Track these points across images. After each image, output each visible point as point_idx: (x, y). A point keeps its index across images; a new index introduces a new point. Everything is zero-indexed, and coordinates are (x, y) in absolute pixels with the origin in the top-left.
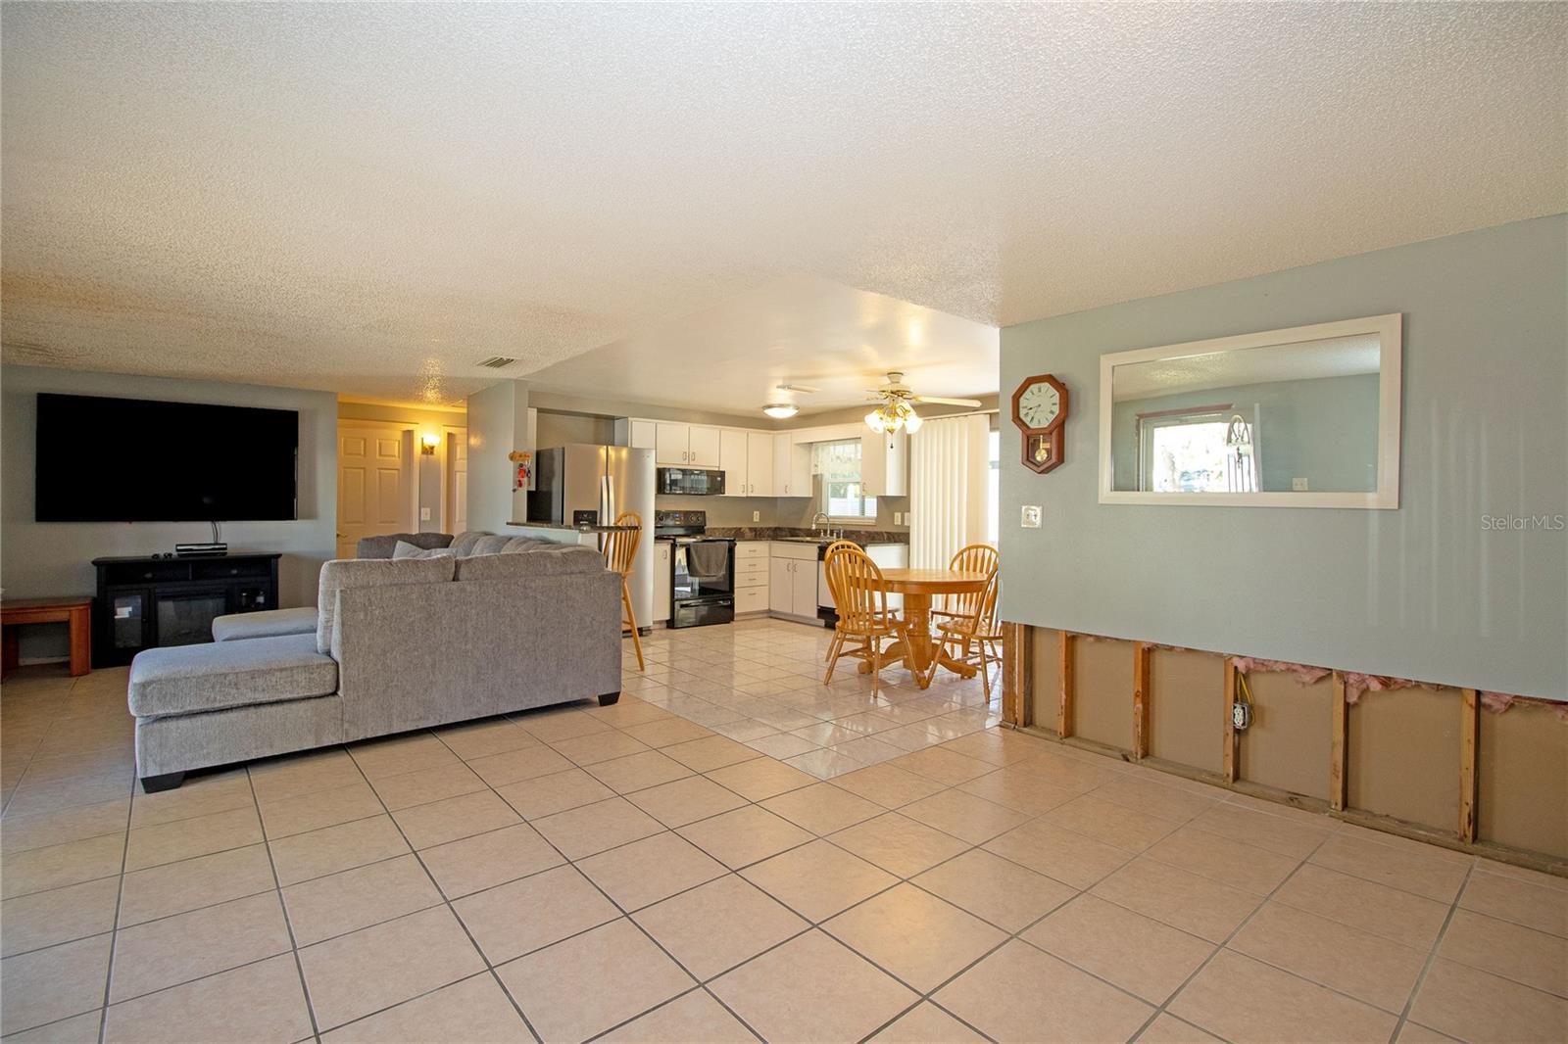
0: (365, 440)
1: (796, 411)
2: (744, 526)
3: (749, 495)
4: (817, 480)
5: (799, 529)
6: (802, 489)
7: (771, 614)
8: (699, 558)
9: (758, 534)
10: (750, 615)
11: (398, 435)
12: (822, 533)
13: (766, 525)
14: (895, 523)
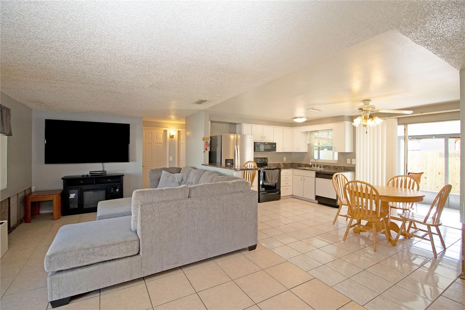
0: (152, 133)
1: (306, 119)
2: (281, 163)
3: (284, 152)
4: (310, 145)
5: (301, 164)
6: (303, 149)
7: (293, 196)
8: (269, 176)
9: (288, 166)
10: (286, 197)
11: (162, 132)
12: (313, 166)
13: (288, 162)
14: (348, 163)
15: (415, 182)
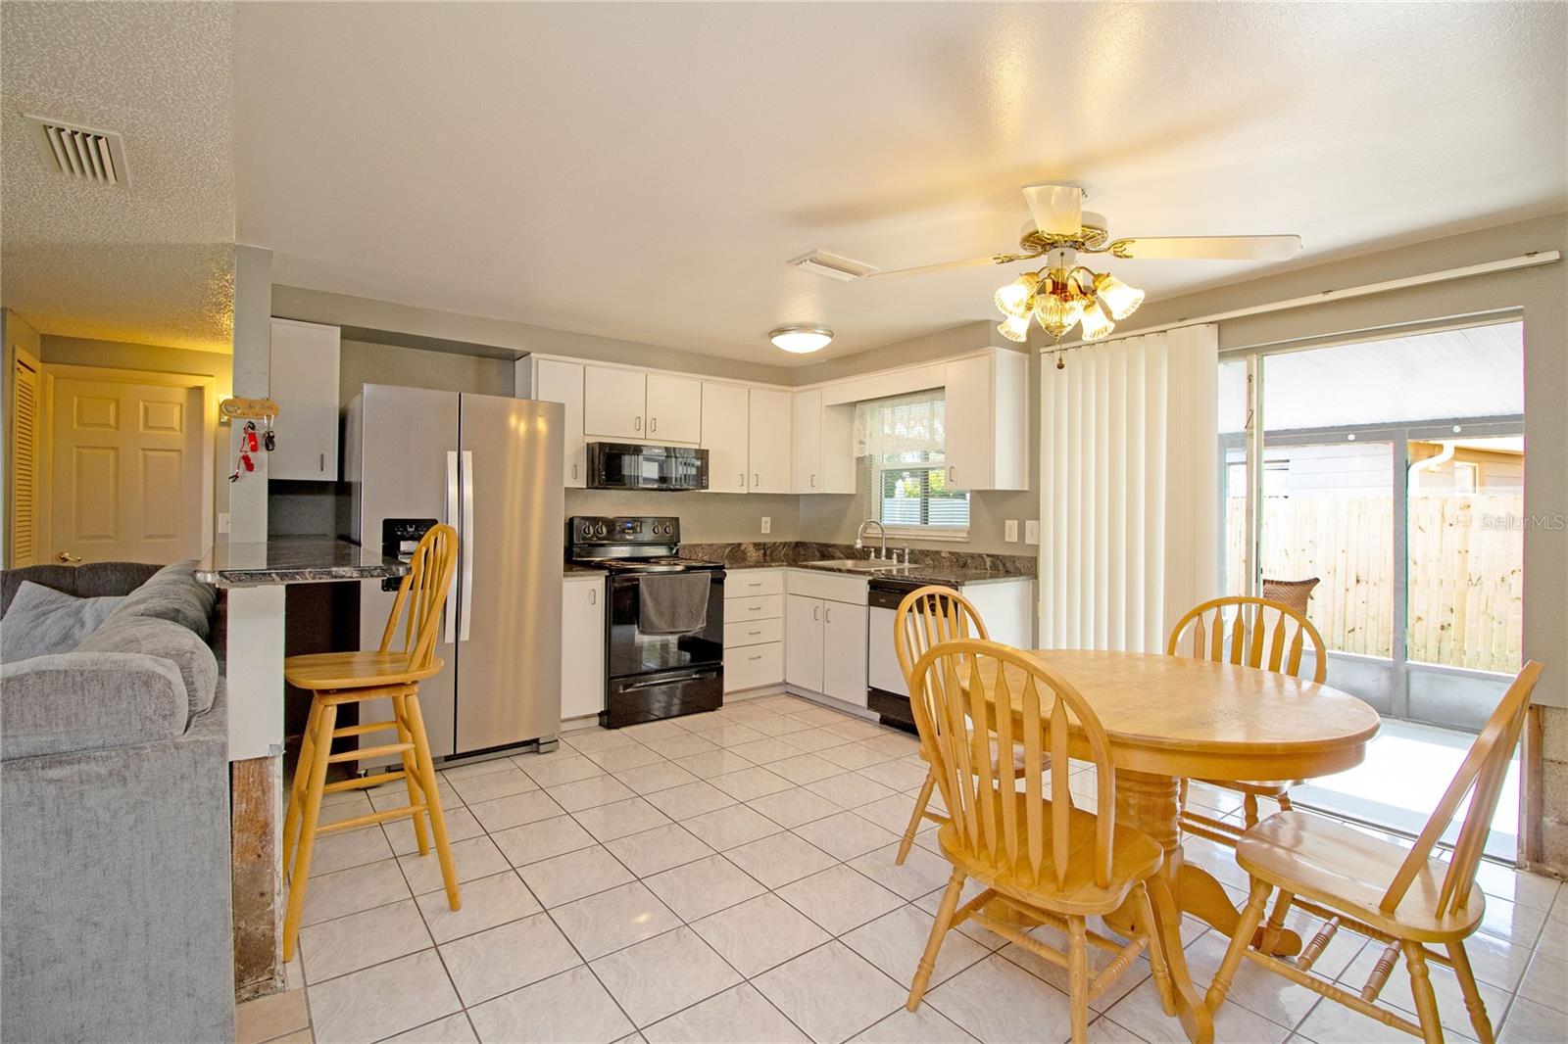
1: (827, 340)
2: (746, 540)
3: (752, 491)
4: (863, 465)
5: (834, 546)
6: (838, 481)
7: (789, 691)
8: (656, 600)
9: (769, 555)
10: (752, 695)
11: (181, 396)
12: (873, 554)
13: (779, 540)
14: (1007, 540)
15: (1304, 631)
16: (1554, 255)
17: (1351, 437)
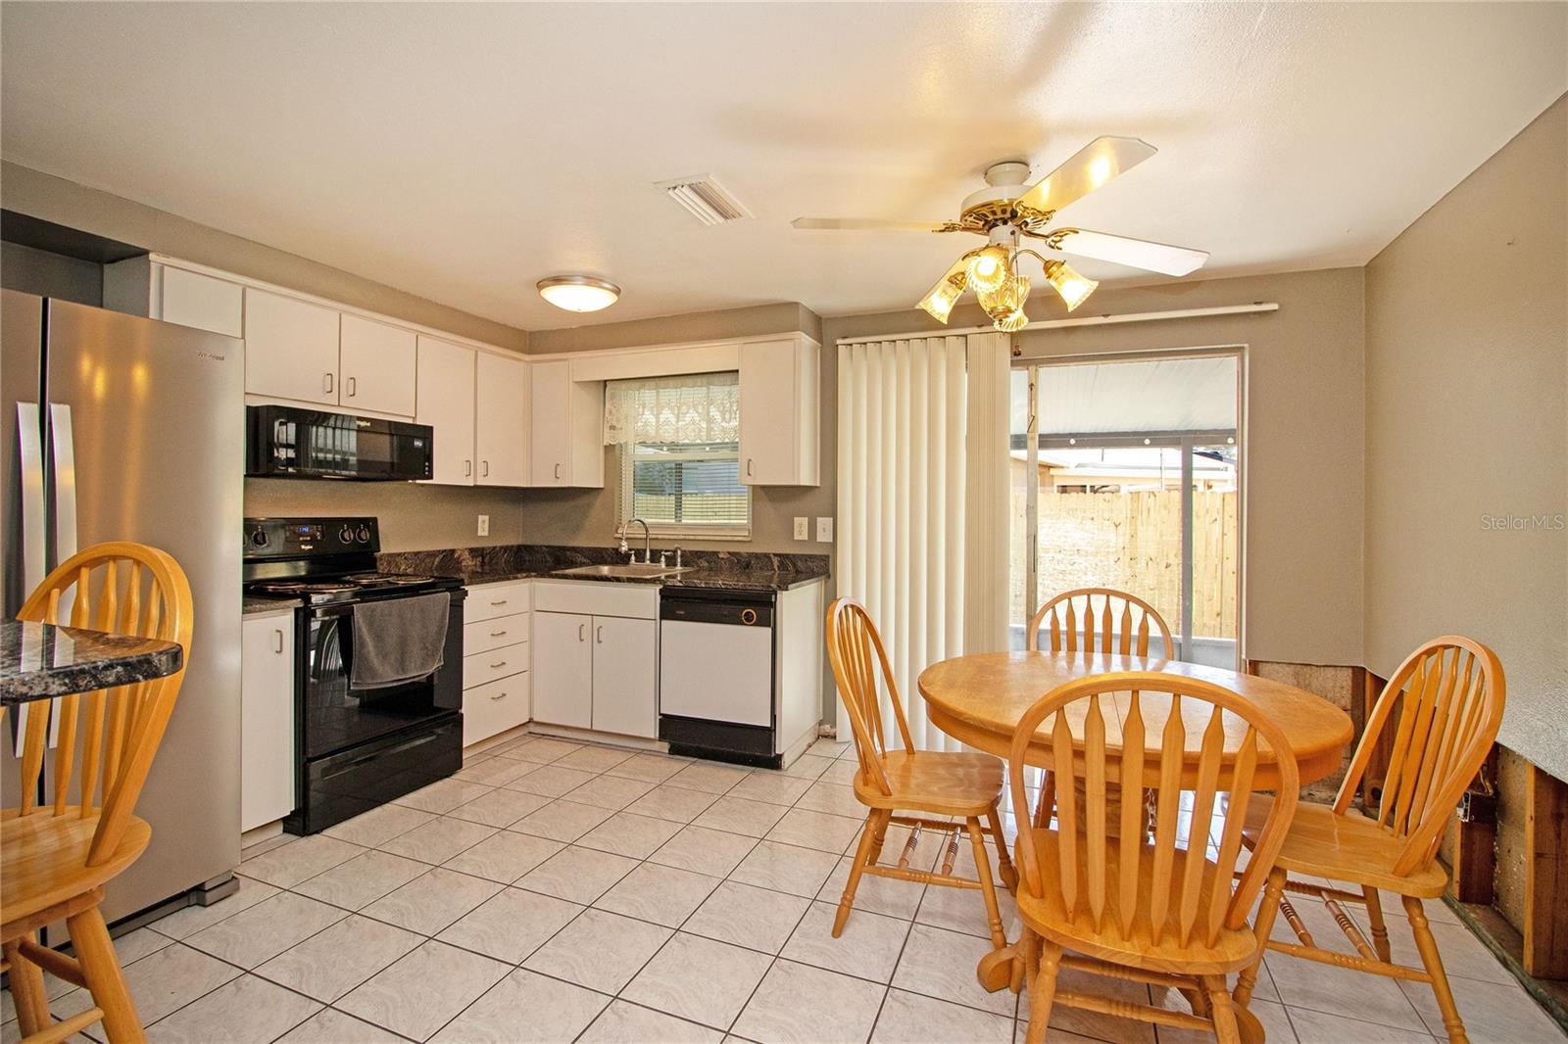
1: (614, 299)
2: (460, 544)
3: (478, 483)
4: (612, 454)
5: (574, 549)
6: (583, 473)
7: (533, 729)
8: (379, 637)
10: (498, 740)
12: (633, 558)
13: (499, 544)
14: (796, 538)
15: (1149, 616)
16: (1275, 306)
17: (1147, 442)
